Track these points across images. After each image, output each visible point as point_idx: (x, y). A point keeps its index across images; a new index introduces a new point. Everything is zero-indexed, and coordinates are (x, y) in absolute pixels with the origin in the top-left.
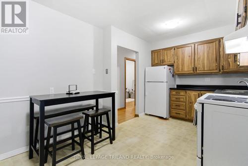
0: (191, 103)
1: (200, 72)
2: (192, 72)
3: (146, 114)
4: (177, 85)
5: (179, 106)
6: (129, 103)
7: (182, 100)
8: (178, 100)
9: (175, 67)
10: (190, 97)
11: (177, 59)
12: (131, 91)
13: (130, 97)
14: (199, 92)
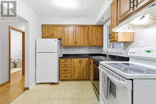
0: (75, 67)
1: (79, 45)
2: (74, 45)
3: (37, 84)
4: (63, 55)
5: (67, 71)
6: (14, 73)
7: (68, 66)
8: (66, 66)
9: (62, 41)
10: (74, 63)
11: (64, 35)
12: (17, 61)
13: (15, 67)
14: (79, 59)
